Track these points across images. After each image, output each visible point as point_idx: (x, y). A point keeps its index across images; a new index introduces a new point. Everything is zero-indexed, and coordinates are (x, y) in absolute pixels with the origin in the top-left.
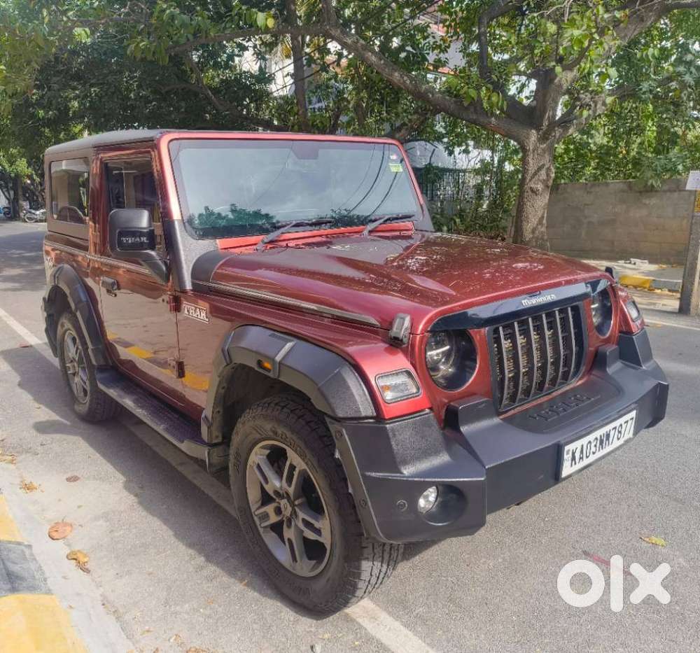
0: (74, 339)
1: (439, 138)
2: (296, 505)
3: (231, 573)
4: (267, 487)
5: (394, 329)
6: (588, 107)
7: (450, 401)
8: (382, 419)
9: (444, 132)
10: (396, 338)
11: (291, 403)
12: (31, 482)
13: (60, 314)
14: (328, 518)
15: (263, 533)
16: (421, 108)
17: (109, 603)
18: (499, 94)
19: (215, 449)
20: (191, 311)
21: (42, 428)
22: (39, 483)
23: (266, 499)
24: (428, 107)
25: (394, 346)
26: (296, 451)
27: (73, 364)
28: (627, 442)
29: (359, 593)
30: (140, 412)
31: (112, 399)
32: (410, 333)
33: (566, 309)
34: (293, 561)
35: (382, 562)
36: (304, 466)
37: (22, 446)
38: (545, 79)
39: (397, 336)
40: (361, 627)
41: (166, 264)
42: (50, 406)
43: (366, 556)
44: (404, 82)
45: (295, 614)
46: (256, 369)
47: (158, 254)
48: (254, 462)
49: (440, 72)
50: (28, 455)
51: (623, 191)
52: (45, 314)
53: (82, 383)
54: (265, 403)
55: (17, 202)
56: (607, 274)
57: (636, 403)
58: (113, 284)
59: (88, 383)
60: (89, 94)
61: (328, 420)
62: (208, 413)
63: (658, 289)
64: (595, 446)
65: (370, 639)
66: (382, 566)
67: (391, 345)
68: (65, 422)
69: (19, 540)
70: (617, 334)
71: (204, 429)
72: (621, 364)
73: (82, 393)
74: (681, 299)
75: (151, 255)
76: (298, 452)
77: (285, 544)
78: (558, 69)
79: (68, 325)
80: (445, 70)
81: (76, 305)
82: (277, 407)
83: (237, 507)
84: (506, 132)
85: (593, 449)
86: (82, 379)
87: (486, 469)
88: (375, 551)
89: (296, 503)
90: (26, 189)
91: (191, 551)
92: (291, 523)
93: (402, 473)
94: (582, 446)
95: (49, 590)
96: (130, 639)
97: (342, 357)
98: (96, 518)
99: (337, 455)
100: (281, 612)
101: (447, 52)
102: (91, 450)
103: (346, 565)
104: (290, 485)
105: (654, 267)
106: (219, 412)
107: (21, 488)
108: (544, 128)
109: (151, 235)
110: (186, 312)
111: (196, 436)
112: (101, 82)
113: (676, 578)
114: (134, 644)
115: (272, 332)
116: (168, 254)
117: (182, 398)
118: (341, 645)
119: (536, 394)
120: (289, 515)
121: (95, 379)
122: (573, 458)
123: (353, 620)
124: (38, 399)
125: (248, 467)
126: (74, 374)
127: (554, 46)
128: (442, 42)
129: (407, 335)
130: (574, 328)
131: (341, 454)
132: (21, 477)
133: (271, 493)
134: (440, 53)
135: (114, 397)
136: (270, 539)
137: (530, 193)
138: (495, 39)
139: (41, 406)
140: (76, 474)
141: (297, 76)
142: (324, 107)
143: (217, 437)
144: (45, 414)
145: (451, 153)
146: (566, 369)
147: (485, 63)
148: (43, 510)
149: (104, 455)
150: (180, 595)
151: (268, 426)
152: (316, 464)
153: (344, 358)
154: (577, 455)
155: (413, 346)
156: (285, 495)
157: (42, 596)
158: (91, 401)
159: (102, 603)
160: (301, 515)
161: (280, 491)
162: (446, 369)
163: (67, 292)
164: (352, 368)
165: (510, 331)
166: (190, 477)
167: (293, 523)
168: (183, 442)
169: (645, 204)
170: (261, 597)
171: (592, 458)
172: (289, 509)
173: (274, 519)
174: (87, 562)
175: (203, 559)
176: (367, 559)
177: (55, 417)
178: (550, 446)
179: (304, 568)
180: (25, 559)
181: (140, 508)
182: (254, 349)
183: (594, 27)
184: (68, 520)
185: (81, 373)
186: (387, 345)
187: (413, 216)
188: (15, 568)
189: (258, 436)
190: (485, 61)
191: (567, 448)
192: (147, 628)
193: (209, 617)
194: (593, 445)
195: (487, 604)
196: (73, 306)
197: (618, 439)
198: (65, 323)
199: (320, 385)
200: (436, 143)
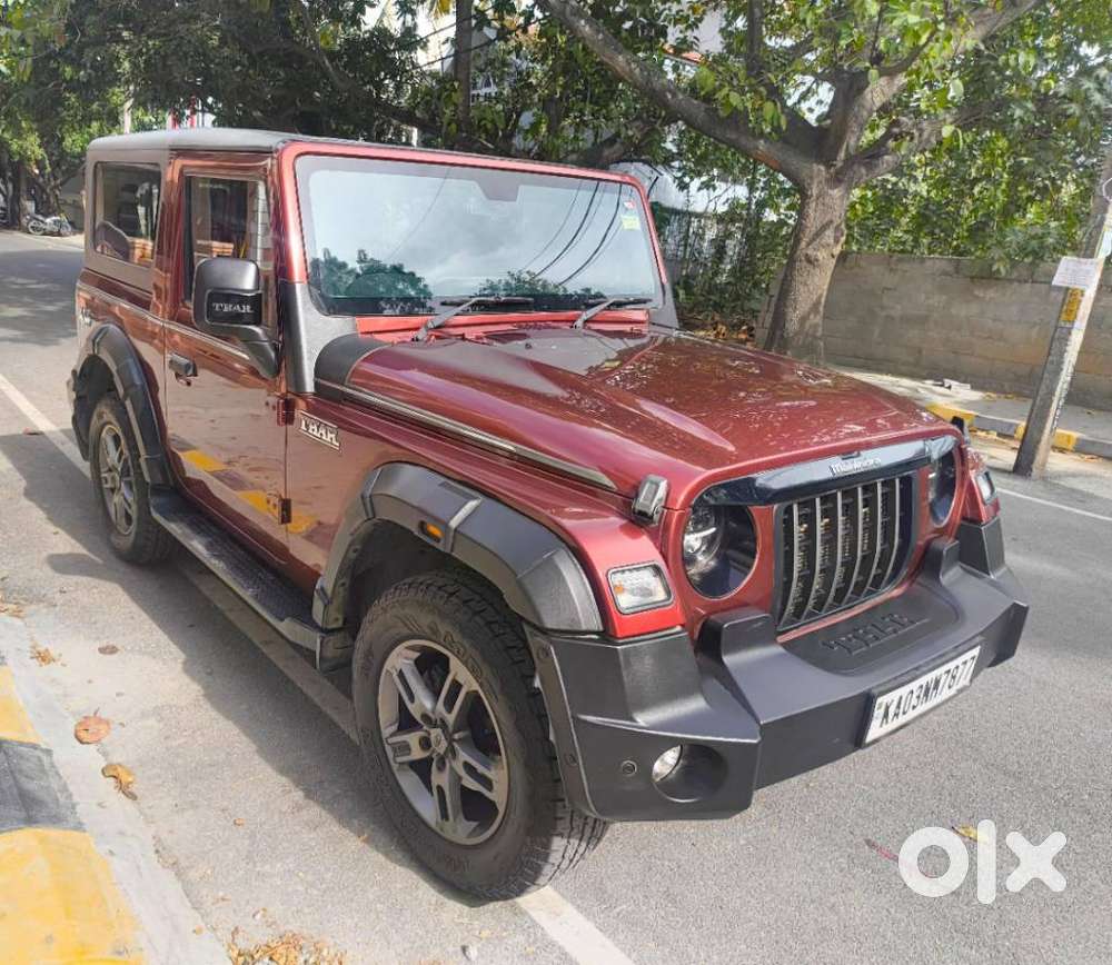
0: (116, 439)
1: (667, 161)
2: (454, 740)
3: (344, 819)
4: (410, 706)
5: (641, 499)
6: (908, 138)
7: (709, 614)
8: (611, 636)
9: (675, 150)
10: (643, 514)
11: (463, 589)
12: (47, 650)
13: (98, 398)
14: (505, 767)
15: (398, 770)
16: (647, 112)
17: (164, 849)
18: (776, 104)
19: (331, 638)
20: (311, 427)
21: (62, 564)
22: (58, 651)
23: (406, 722)
24: (658, 112)
25: (638, 525)
26: (465, 663)
27: (112, 474)
28: (960, 691)
29: (541, 881)
30: (217, 565)
31: (175, 539)
32: (664, 507)
33: (893, 481)
34: (442, 818)
35: (581, 840)
36: (475, 686)
37: (31, 591)
38: (849, 87)
39: (643, 509)
40: (535, 924)
41: (276, 349)
42: (72, 532)
43: (559, 830)
44: (631, 71)
45: (437, 894)
46: (416, 533)
47: (266, 333)
48: (394, 667)
49: (685, 58)
50: (42, 605)
51: (945, 273)
52: (74, 395)
53: (126, 506)
54: (421, 583)
55: (18, 201)
56: (955, 428)
57: (981, 633)
58: (188, 366)
59: (134, 507)
60: (144, 50)
61: (527, 629)
62: (327, 582)
63: (983, 430)
64: (918, 697)
65: (550, 945)
66: (579, 845)
67: (631, 521)
68: (97, 559)
69: (33, 740)
70: (958, 520)
71: (318, 606)
72: (961, 571)
73: (124, 520)
74: (1020, 451)
75: (257, 334)
76: (470, 665)
77: (432, 794)
78: (873, 72)
79: (109, 416)
80: (693, 55)
81: (125, 390)
82: (441, 593)
83: (359, 725)
84: (780, 165)
85: (914, 702)
86: (125, 499)
87: (761, 727)
88: (574, 823)
89: (456, 736)
90: (32, 181)
91: (284, 780)
92: (444, 764)
93: (635, 721)
94: (901, 698)
95: (81, 824)
96: (196, 909)
97: (556, 534)
98: (144, 715)
99: (537, 683)
100: (417, 888)
101: (697, 27)
102: (134, 608)
103: (529, 839)
104: (450, 710)
105: (976, 395)
106: (343, 584)
107: (32, 658)
108: (839, 164)
109: (256, 301)
110: (303, 427)
111: (303, 614)
112: (163, 31)
113: (1005, 897)
114: (202, 917)
115: (443, 480)
116: (280, 333)
117: (283, 551)
118: (506, 949)
119: (831, 607)
120: (442, 753)
121: (148, 504)
122: (886, 715)
123: (524, 913)
124: (54, 518)
125: (383, 674)
126: (113, 490)
127: (870, 36)
128: (690, 12)
129: (660, 510)
130: (901, 510)
131: (542, 681)
132: (32, 639)
133: (418, 717)
134: (686, 29)
135: (178, 537)
136: (409, 783)
137: (805, 263)
138: (772, 13)
139: (58, 530)
140: (111, 643)
141: (460, 43)
142: (493, 95)
143: (337, 619)
144: (64, 543)
145: (683, 187)
146: (880, 571)
147: (756, 52)
148: (66, 696)
149: (154, 617)
150: (270, 847)
151: (425, 620)
152: (497, 689)
153: (559, 537)
154: (892, 710)
155: (666, 527)
156: (439, 723)
157: (68, 832)
158: (137, 534)
159: (154, 849)
160: (463, 756)
161: (431, 715)
162: (704, 562)
163: (114, 369)
164: (571, 554)
165: (808, 510)
166: (281, 665)
167: (448, 765)
168: (282, 620)
169: (977, 297)
170: (389, 862)
171: (912, 714)
172: (444, 744)
173: (417, 753)
174: (131, 783)
175: (301, 794)
176: (562, 835)
177: (80, 549)
178: (854, 697)
179: (460, 830)
180: (43, 771)
181: (207, 706)
182: (415, 504)
183: (941, 13)
184: (104, 714)
185: (124, 489)
186: (624, 522)
187: (650, 300)
188: (31, 786)
189: (405, 631)
190: (756, 47)
191: (879, 700)
192: (221, 894)
193: (312, 885)
194: (914, 696)
195: (721, 908)
196: (121, 391)
197: (950, 687)
198: (104, 413)
199: (519, 576)
200: (660, 168)
